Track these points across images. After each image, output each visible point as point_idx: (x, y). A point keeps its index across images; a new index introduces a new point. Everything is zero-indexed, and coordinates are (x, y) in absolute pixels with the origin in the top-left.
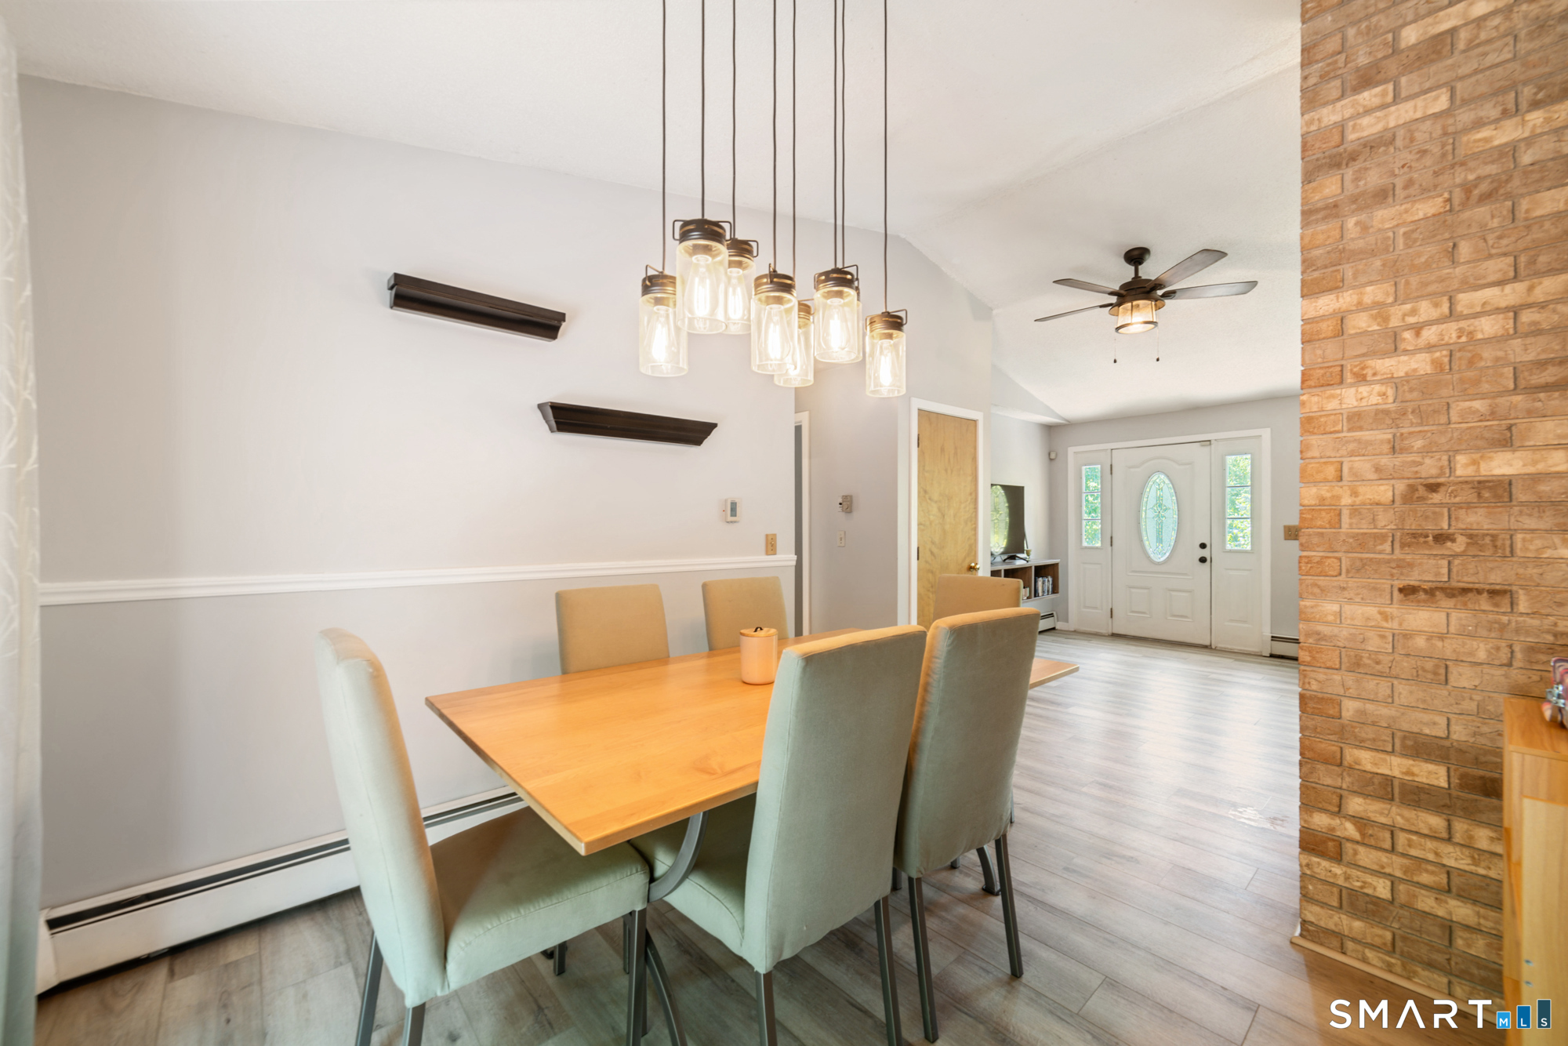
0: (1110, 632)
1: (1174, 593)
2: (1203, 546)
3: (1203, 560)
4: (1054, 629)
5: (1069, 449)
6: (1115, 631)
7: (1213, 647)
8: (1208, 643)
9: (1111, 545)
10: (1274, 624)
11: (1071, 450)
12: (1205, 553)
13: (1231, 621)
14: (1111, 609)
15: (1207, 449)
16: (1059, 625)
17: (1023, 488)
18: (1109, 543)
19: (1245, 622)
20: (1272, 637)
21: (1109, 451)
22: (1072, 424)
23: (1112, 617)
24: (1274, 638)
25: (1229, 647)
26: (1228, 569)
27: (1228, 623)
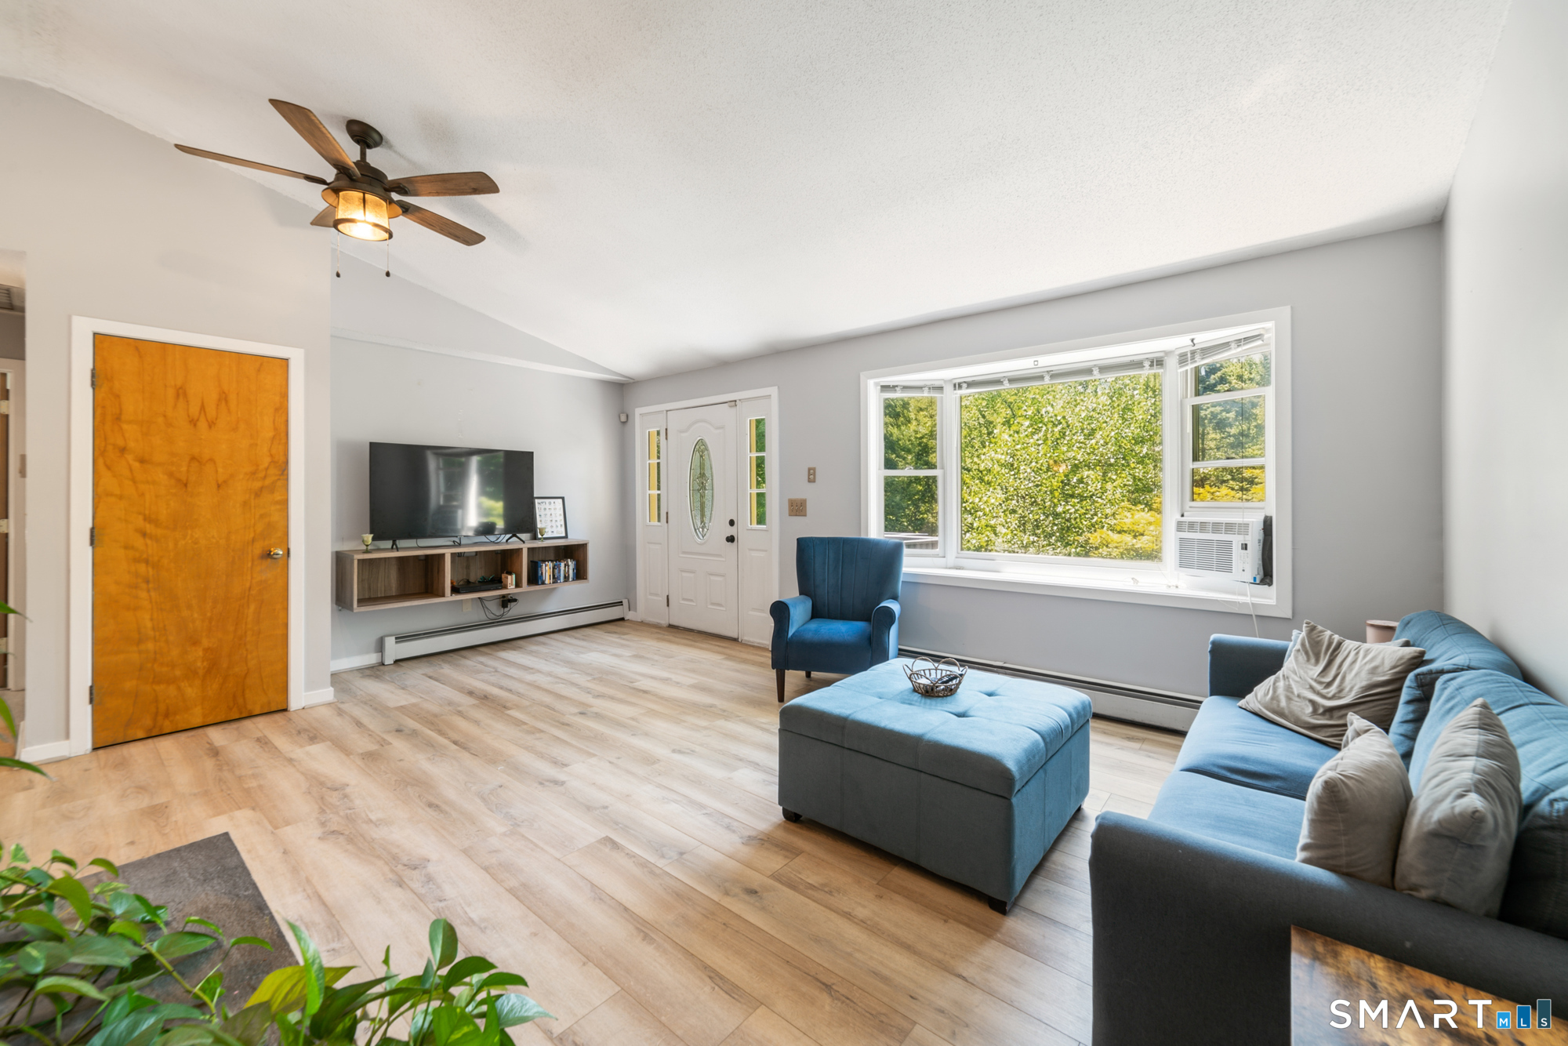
0: (668, 624)
1: (712, 578)
2: (731, 523)
3: (731, 539)
4: (622, 619)
5: (636, 409)
6: (672, 623)
7: (740, 640)
8: (736, 637)
9: (668, 522)
11: (638, 411)
12: (733, 531)
13: (749, 609)
14: (668, 596)
15: (733, 410)
16: (630, 616)
17: (532, 453)
18: (666, 520)
21: (665, 412)
22: (638, 382)
23: (668, 605)
25: (751, 639)
26: (750, 550)
27: (751, 613)
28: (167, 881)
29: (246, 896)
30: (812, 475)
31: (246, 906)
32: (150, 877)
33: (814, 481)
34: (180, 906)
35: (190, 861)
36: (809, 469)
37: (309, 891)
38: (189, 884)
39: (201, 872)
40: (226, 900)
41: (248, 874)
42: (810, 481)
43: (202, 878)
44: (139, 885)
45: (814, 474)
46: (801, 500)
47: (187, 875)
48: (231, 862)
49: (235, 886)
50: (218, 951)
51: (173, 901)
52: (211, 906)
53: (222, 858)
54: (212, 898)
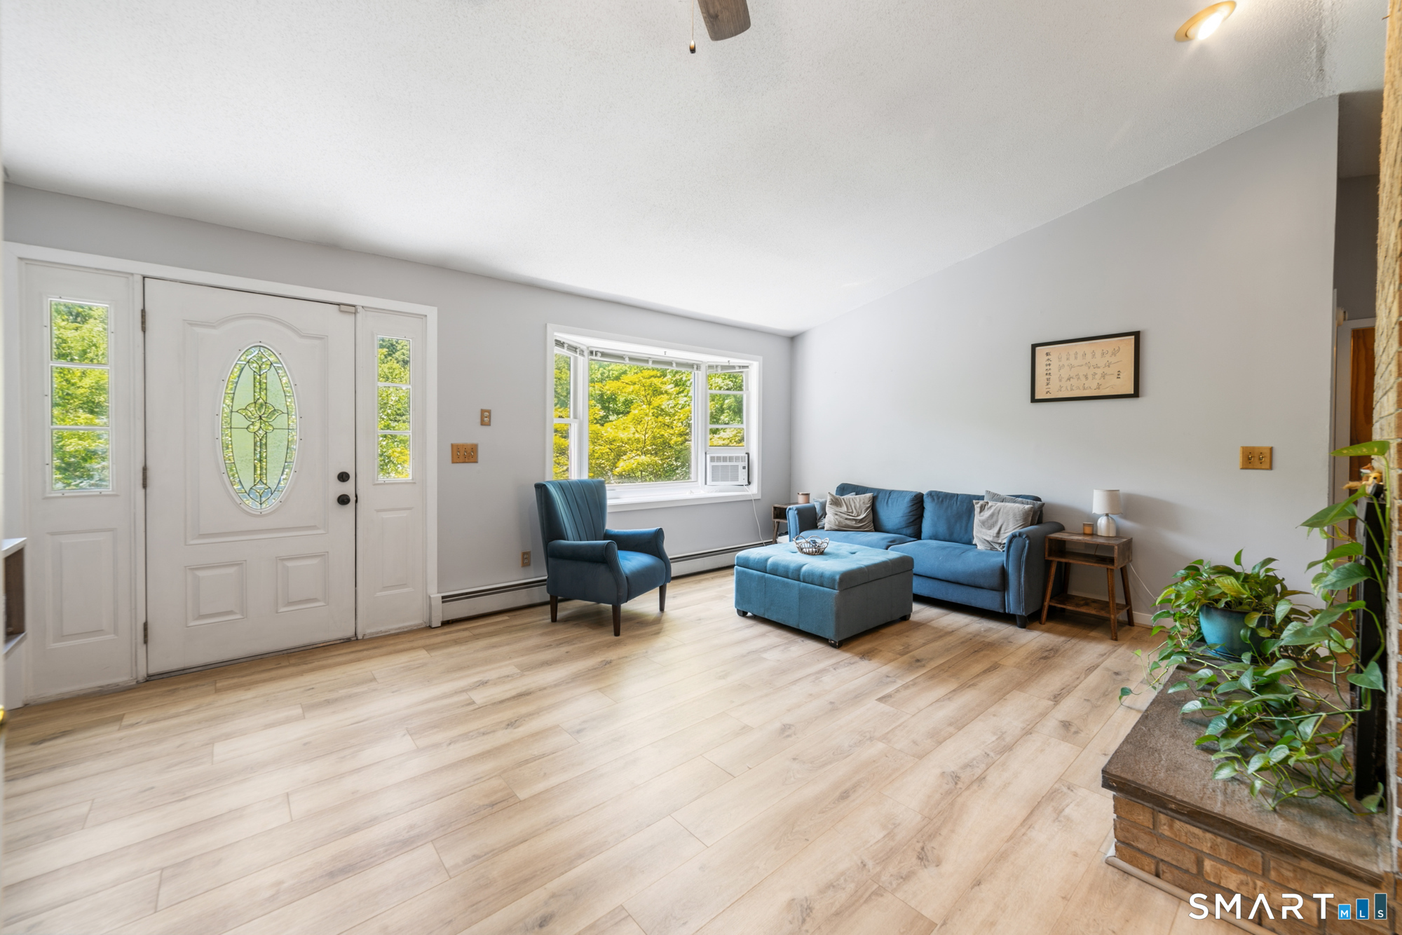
0: (142, 674)
1: (290, 564)
2: (343, 477)
3: (343, 500)
6: (153, 669)
7: (360, 637)
8: (349, 633)
9: (145, 486)
10: (442, 579)
12: (347, 488)
13: (385, 588)
14: (146, 624)
15: (349, 319)
18: (140, 482)
19: (404, 585)
20: (443, 597)
23: (146, 640)
24: (445, 599)
25: (383, 628)
26: (378, 511)
27: (378, 594)
28: (1178, 768)
29: (1145, 727)
30: (485, 418)
31: (1151, 724)
32: (1187, 780)
33: (489, 424)
34: (1184, 748)
35: (1151, 770)
36: (483, 411)
37: (1023, 830)
38: (1167, 755)
39: (1152, 757)
40: (1157, 732)
41: (1129, 735)
42: (483, 423)
43: (1156, 755)
44: (1198, 779)
45: (489, 417)
46: (472, 445)
47: (1162, 762)
48: (1128, 748)
49: (1144, 735)
50: (1186, 718)
51: (1185, 754)
52: (1168, 736)
53: (1131, 755)
54: (1163, 739)
